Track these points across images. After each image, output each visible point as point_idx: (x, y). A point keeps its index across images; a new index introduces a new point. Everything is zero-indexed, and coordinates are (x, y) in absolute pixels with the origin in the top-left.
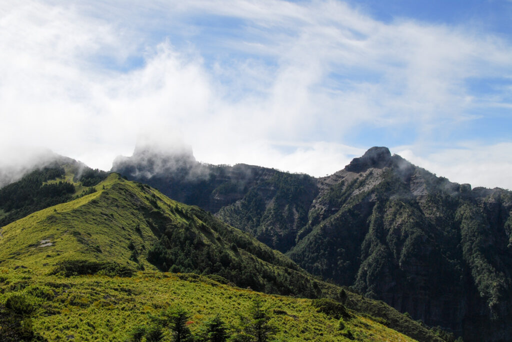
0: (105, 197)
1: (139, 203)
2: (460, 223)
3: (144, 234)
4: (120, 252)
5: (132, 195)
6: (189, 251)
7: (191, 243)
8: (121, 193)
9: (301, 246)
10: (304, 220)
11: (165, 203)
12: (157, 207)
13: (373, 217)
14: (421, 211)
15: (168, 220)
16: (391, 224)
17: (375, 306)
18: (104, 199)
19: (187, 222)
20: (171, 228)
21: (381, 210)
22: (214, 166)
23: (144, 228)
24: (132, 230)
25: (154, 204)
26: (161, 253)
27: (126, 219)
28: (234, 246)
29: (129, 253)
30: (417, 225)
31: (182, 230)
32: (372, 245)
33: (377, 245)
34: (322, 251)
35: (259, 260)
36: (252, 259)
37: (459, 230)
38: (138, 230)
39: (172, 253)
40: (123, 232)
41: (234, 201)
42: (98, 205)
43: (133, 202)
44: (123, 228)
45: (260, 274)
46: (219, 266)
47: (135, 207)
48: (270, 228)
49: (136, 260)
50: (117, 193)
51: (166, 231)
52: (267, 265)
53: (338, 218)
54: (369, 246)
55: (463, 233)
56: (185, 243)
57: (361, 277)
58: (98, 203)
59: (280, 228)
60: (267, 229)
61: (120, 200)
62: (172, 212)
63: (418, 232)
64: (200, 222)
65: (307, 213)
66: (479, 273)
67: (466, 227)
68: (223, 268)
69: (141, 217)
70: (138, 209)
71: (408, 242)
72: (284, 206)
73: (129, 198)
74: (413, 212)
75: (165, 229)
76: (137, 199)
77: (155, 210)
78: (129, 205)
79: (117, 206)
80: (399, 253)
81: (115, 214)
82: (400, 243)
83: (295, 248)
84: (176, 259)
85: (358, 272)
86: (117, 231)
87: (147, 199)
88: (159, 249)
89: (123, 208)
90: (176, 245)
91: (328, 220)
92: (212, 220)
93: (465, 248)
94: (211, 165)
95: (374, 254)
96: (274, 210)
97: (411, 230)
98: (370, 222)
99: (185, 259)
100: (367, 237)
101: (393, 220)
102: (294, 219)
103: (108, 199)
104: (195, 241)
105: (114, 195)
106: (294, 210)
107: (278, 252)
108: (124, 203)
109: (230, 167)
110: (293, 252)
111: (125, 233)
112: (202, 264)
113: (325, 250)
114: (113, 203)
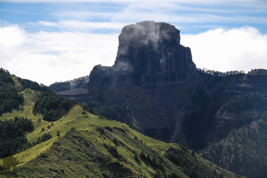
0: (56, 149)
1: (95, 153)
5: (87, 144)
8: (74, 143)
11: (129, 149)
12: (117, 155)
15: (128, 172)
18: (55, 151)
22: (221, 73)
25: (114, 152)
41: (249, 121)
42: (48, 159)
43: (88, 152)
47: (90, 158)
50: (70, 143)
58: (47, 157)
61: (73, 151)
62: (136, 159)
69: (97, 170)
70: (94, 161)
73: (84, 147)
76: (93, 148)
77: (114, 160)
78: (83, 156)
79: (69, 159)
87: (106, 146)
89: (76, 160)
92: (197, 161)
94: (218, 72)
103: (59, 151)
105: (67, 145)
108: (78, 155)
109: (244, 74)
114: (65, 155)
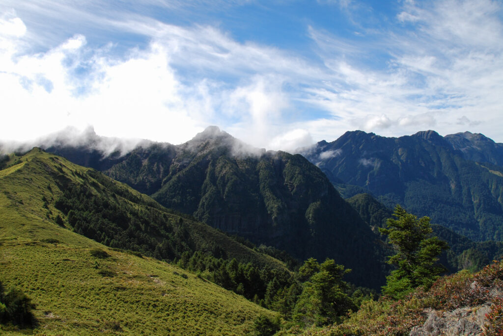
1: (50, 170)
2: (259, 171)
3: (53, 190)
4: (36, 203)
5: (45, 165)
6: (83, 200)
7: (85, 194)
8: (38, 164)
9: (164, 189)
10: (166, 172)
11: (68, 169)
12: (62, 172)
13: (209, 170)
14: (237, 165)
15: (69, 180)
16: (219, 174)
17: (200, 226)
18: (26, 168)
19: (83, 181)
20: (71, 185)
21: (214, 165)
23: (53, 187)
24: (45, 188)
25: (60, 170)
26: (64, 202)
27: (41, 181)
28: (113, 194)
29: (43, 203)
30: (234, 174)
31: (78, 187)
32: (208, 187)
33: (211, 186)
34: (178, 191)
35: (130, 202)
36: (125, 202)
37: (258, 176)
38: (49, 188)
39: (71, 202)
40: (39, 190)
43: (46, 169)
44: (39, 187)
45: (128, 212)
46: (102, 208)
47: (47, 173)
48: (145, 178)
49: (47, 208)
50: (35, 164)
51: (68, 187)
52: (134, 205)
53: (187, 171)
54: (206, 187)
55: (260, 177)
56: (80, 195)
57: (201, 206)
58: (22, 171)
59: (152, 177)
60: (143, 179)
61: (37, 169)
62: (73, 174)
63: (235, 178)
64: (93, 179)
65: (169, 167)
66: (268, 200)
67: (262, 174)
68: (104, 209)
69: (51, 179)
70: (49, 174)
71: (229, 184)
72: (154, 163)
73: (43, 167)
74: (232, 166)
75: (67, 186)
76: (49, 168)
77: (61, 174)
78: (43, 172)
79: (35, 173)
80: (224, 191)
81: (33, 178)
82: (224, 185)
83: (161, 190)
84: (74, 205)
85: (199, 203)
86: (35, 189)
87: (56, 167)
88: (62, 200)
89: (39, 174)
90: (74, 197)
91: (181, 172)
92: (103, 176)
93: (261, 186)
95: (209, 192)
96: (148, 166)
97: (231, 177)
98: (207, 172)
99: (80, 205)
100: (205, 182)
101: (221, 171)
102: (160, 171)
103: (28, 168)
104: (87, 193)
105: (33, 166)
106: (161, 166)
107: (146, 195)
108: (40, 171)
110: (160, 192)
111: (41, 190)
112: (91, 207)
113: (179, 191)
114: (33, 171)
